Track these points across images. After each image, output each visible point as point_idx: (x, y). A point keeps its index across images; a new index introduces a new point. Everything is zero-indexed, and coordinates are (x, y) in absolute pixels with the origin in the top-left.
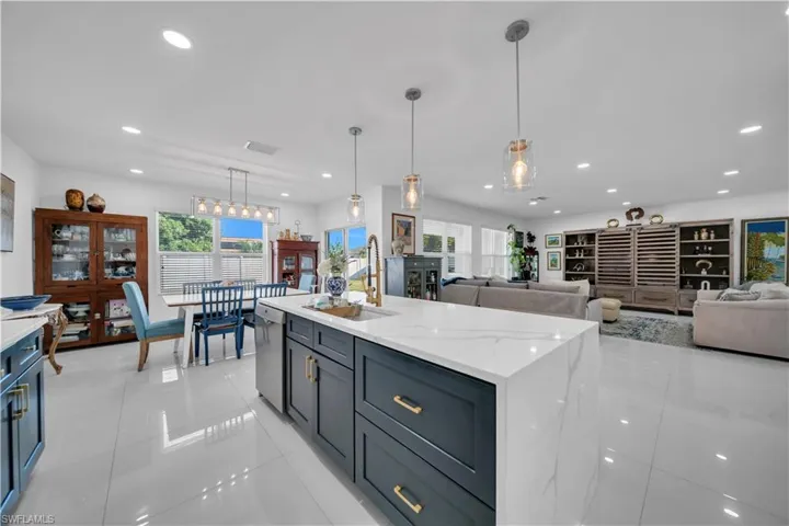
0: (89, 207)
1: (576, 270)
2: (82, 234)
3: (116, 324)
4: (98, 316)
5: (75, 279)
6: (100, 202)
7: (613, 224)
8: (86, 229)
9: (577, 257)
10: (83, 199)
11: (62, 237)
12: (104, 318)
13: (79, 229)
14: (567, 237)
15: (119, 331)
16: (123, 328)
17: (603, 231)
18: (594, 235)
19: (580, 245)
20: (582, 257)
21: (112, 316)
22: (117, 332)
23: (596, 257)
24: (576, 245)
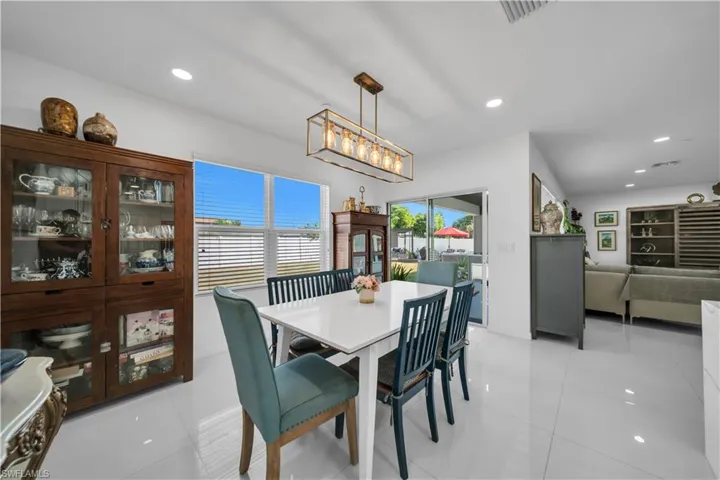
0: (87, 135)
1: (643, 251)
2: (74, 185)
3: (139, 357)
4: (106, 347)
5: (62, 276)
6: (108, 129)
7: (695, 199)
8: (83, 177)
9: (644, 236)
10: (75, 119)
11: (34, 188)
12: (117, 347)
13: (68, 175)
14: (633, 214)
15: (144, 370)
16: (152, 364)
17: (685, 207)
18: (672, 211)
19: (650, 223)
20: (651, 236)
21: (130, 343)
22: (139, 373)
23: (676, 236)
24: (643, 223)
